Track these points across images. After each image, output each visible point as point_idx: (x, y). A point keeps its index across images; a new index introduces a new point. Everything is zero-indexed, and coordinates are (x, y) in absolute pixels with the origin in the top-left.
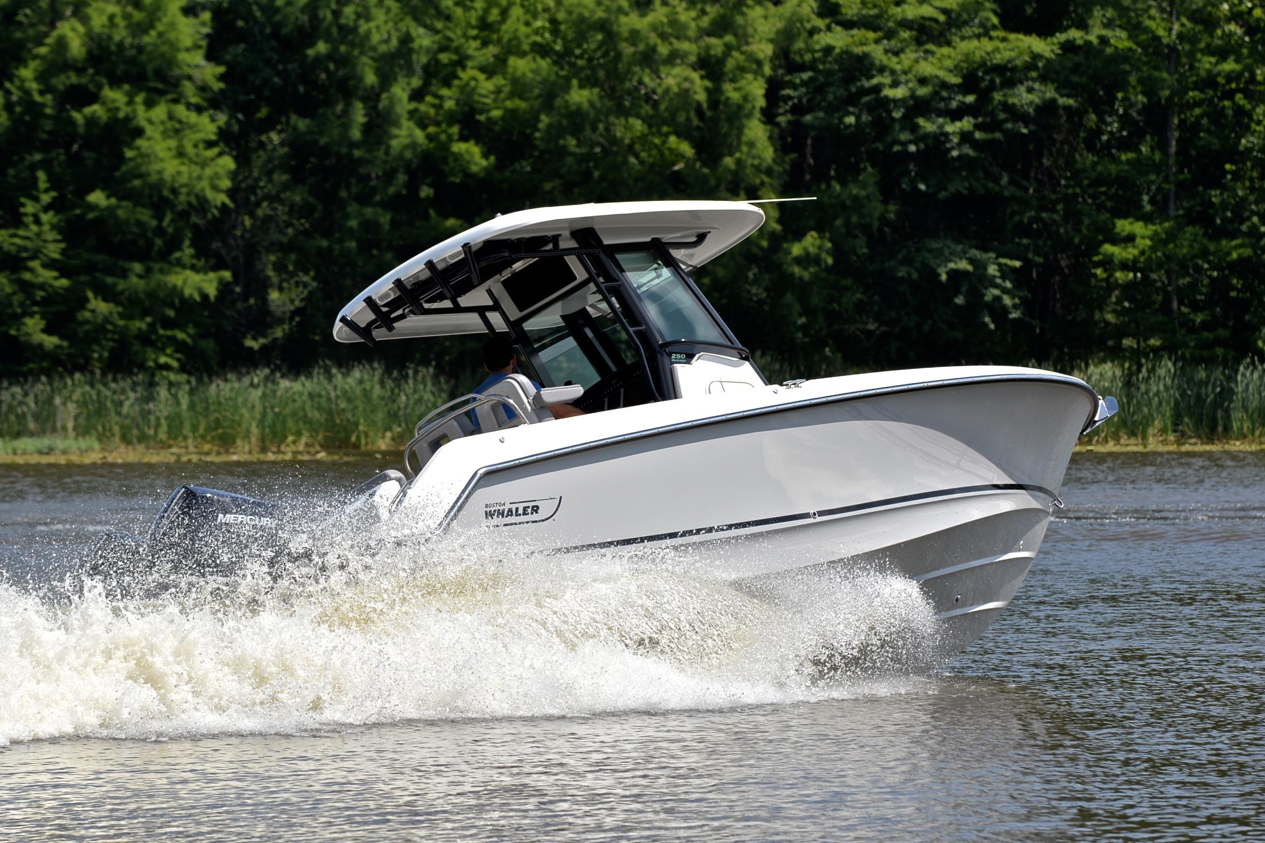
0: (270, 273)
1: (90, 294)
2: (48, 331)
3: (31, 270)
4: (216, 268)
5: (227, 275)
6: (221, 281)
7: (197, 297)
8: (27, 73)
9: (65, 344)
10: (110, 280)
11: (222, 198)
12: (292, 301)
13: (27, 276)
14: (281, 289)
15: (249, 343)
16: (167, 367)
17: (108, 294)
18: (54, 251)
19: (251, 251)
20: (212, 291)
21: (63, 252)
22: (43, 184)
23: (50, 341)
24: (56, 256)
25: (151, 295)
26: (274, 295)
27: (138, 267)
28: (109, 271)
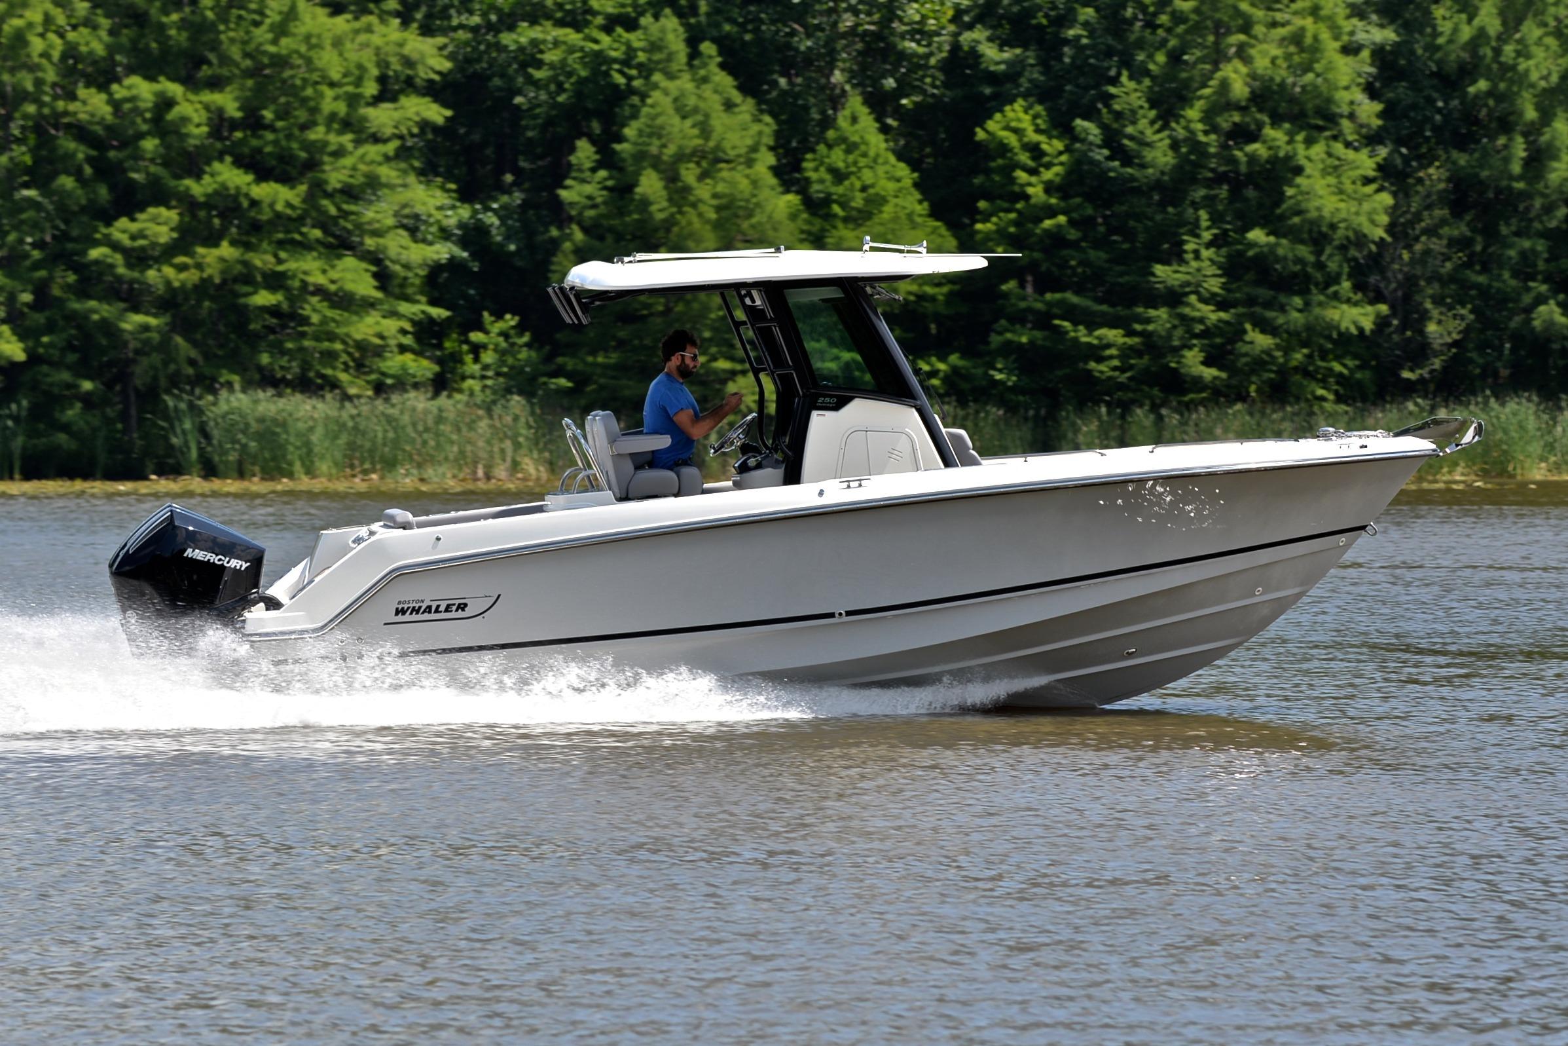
0: (1428, 305)
1: (1248, 327)
2: (1207, 363)
3: (1188, 304)
4: (1372, 303)
5: (1384, 308)
6: (1378, 315)
7: (1354, 331)
8: (1193, 113)
9: (1224, 375)
10: (1270, 314)
11: (1379, 233)
12: (1449, 333)
13: (1187, 311)
14: (1439, 322)
15: (1406, 374)
16: (1323, 399)
17: (1266, 327)
18: (1214, 285)
19: (1410, 284)
20: (1368, 325)
21: (1224, 286)
22: (1204, 223)
23: (1209, 373)
24: (1217, 290)
25: (1309, 328)
26: (1432, 328)
27: (1298, 301)
28: (1268, 305)
